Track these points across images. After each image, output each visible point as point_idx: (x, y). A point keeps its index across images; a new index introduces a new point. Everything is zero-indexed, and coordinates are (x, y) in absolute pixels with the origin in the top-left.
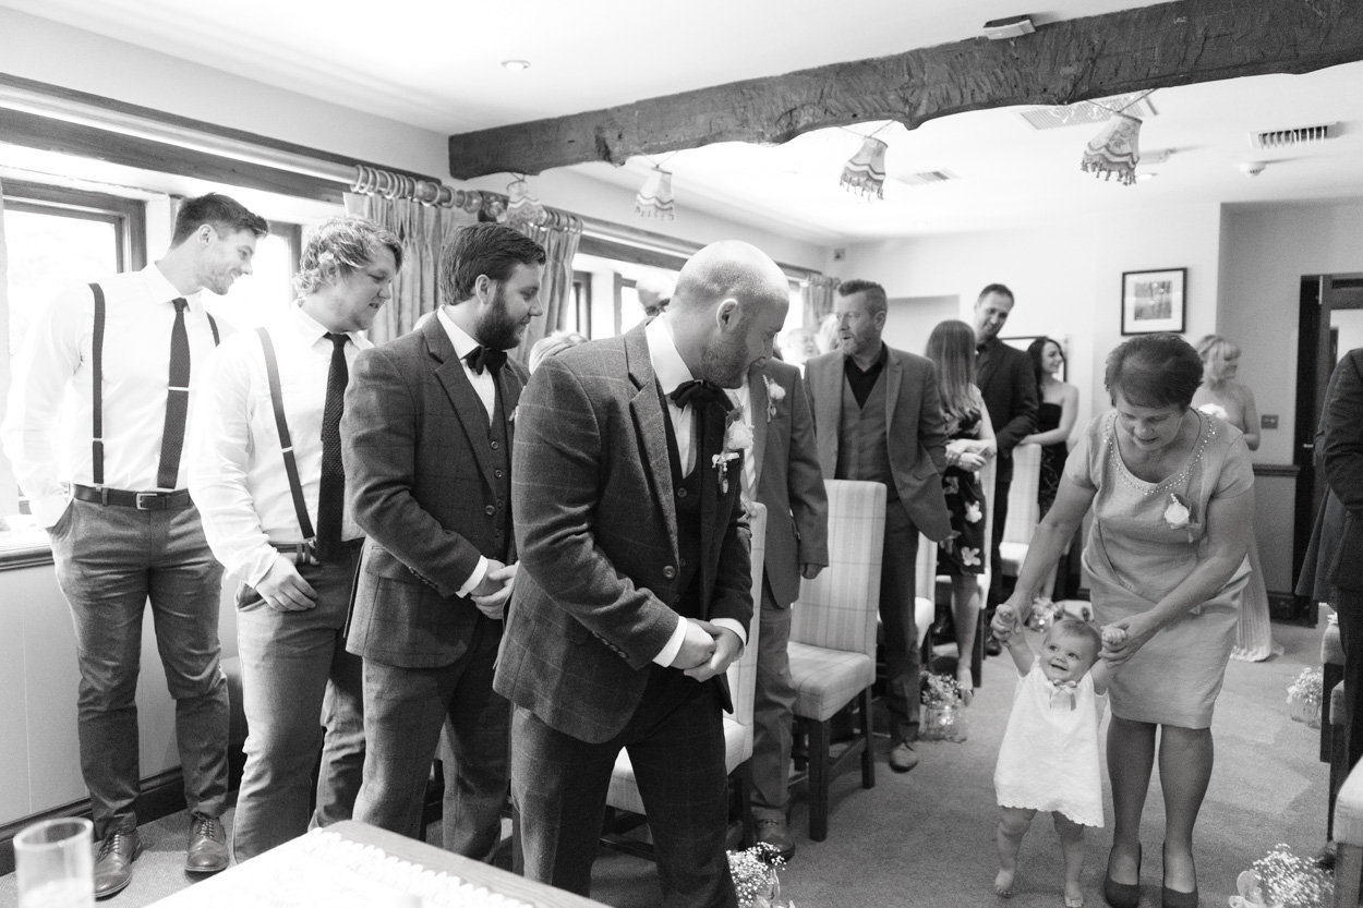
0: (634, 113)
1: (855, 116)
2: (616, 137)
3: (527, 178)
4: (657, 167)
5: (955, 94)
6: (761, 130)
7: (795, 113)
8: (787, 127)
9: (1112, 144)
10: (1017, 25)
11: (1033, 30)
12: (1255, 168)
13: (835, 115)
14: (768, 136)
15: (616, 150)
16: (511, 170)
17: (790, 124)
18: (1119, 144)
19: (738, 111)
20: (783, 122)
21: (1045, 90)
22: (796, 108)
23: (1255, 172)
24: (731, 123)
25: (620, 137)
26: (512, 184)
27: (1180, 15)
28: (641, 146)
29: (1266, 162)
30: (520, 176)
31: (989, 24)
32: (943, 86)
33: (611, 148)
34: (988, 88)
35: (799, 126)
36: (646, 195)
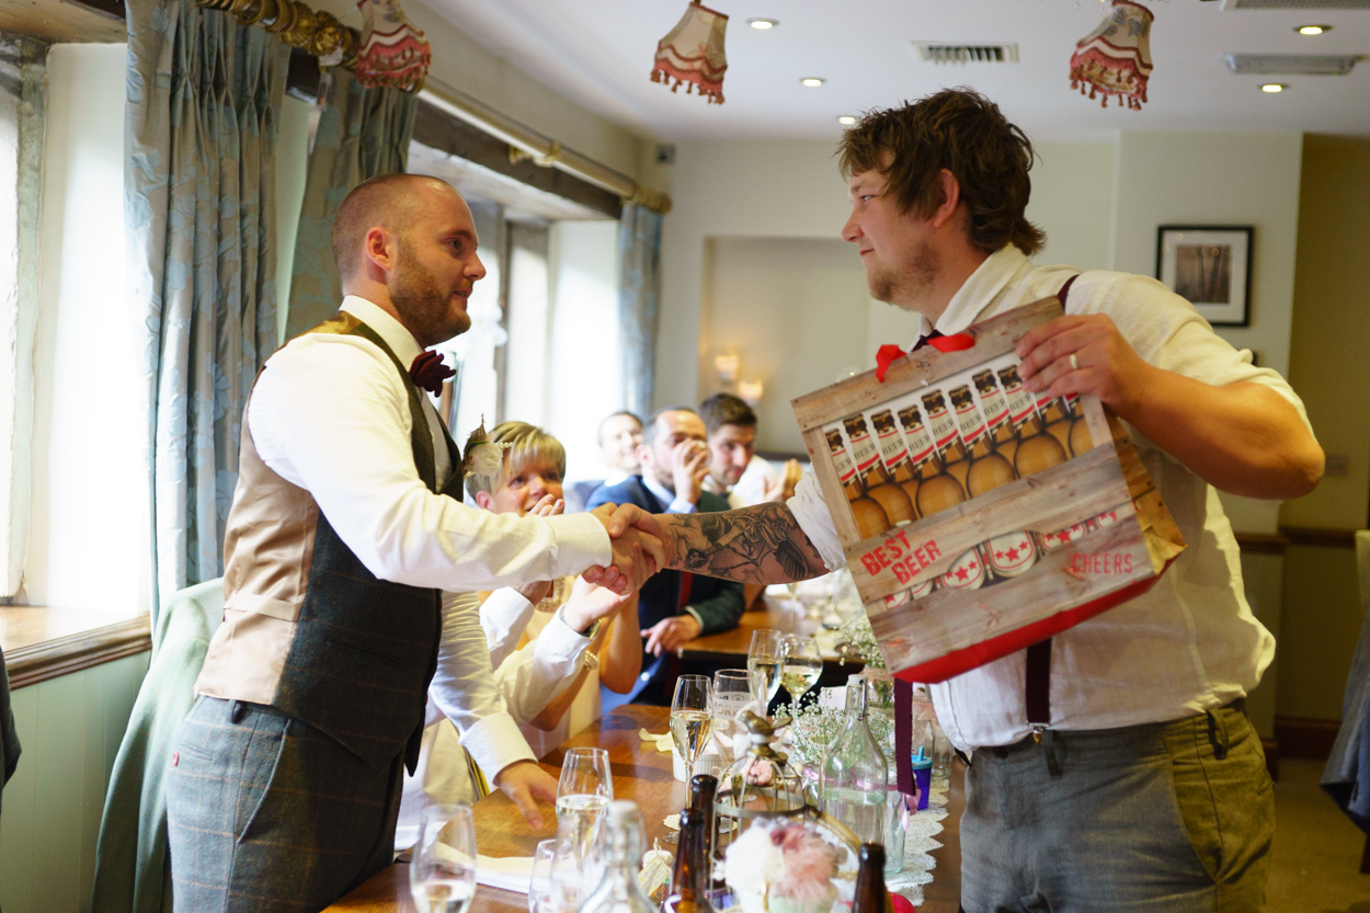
36: (683, 54)
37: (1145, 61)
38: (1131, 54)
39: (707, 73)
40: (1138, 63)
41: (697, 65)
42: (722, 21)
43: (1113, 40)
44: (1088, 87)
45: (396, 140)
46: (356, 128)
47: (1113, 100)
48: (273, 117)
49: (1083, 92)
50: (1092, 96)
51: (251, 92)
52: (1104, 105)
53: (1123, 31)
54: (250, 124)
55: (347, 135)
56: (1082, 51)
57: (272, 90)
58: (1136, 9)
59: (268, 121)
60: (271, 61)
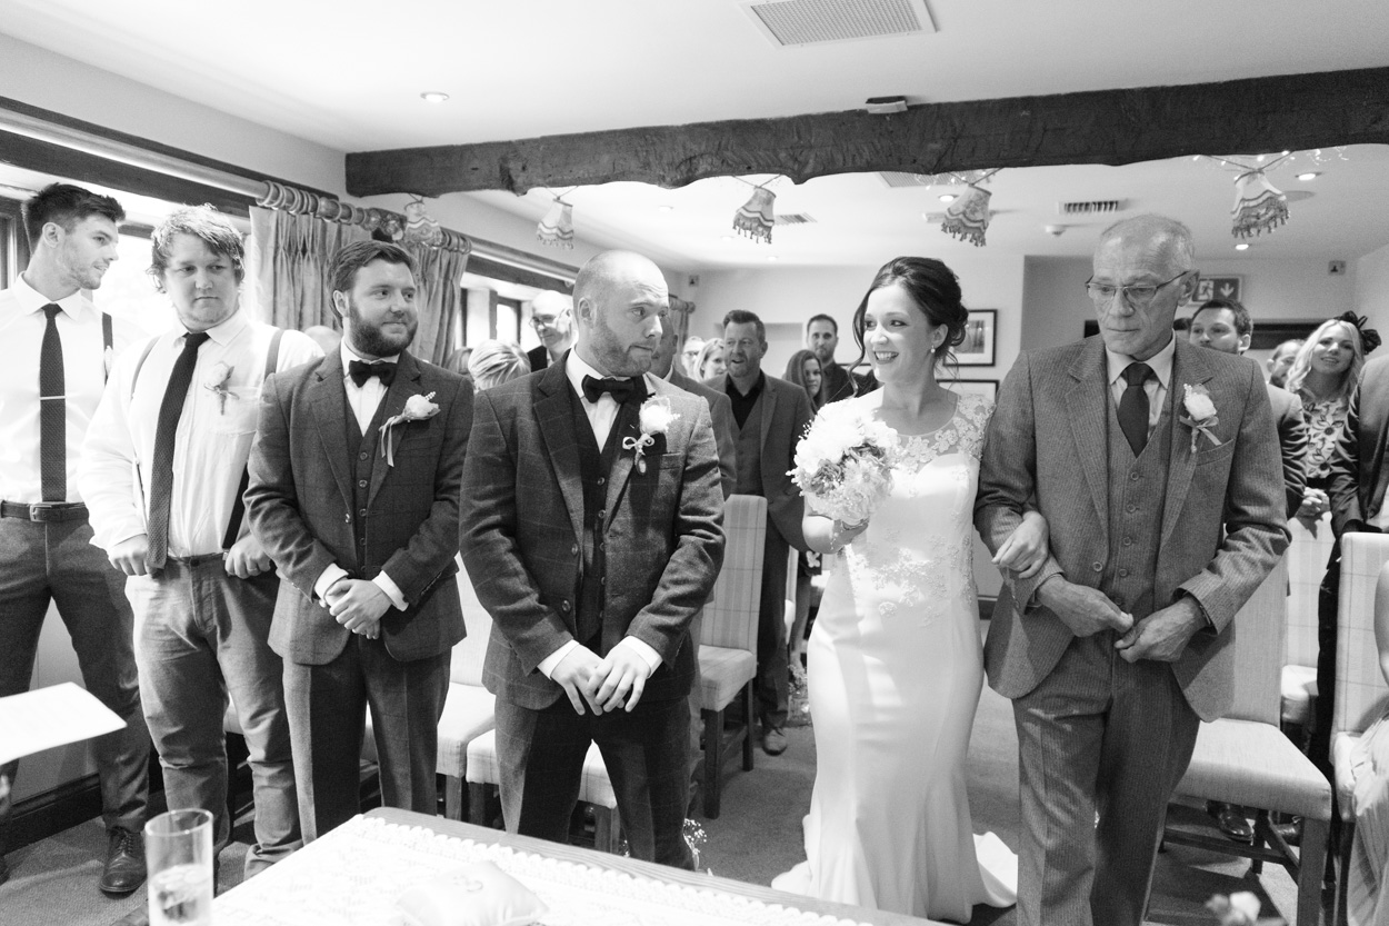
0: (538, 148)
1: (749, 168)
2: (520, 168)
3: (426, 199)
4: (559, 198)
5: (839, 157)
6: (662, 173)
7: (695, 161)
8: (687, 173)
9: (968, 211)
10: (894, 104)
11: (905, 109)
12: (1058, 230)
13: (731, 166)
14: (668, 179)
15: (519, 180)
16: (409, 192)
17: (690, 170)
18: (974, 211)
19: (640, 155)
20: (683, 167)
21: (915, 161)
22: (695, 157)
23: (1057, 234)
24: (634, 165)
25: (524, 168)
26: (410, 204)
27: (1025, 108)
28: (545, 178)
29: (1065, 226)
30: (419, 197)
31: (871, 101)
32: (829, 149)
33: (514, 178)
34: (866, 155)
35: (697, 173)
36: (547, 225)
37: (768, 218)
38: (758, 215)
39: (560, 234)
40: (762, 219)
41: (555, 231)
42: (568, 208)
43: (748, 208)
45: (450, 272)
47: (761, 239)
53: (756, 202)
56: (737, 214)
58: (765, 192)
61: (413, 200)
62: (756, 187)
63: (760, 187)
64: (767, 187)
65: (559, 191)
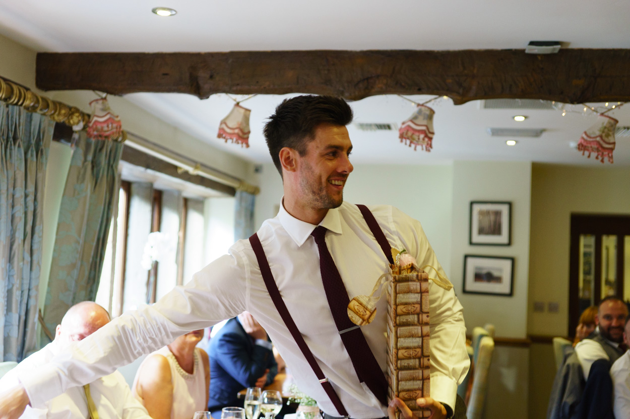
0: (227, 61)
1: (418, 89)
2: (208, 76)
3: (111, 98)
4: (239, 104)
5: (498, 85)
6: (341, 89)
7: (371, 81)
9: (604, 135)
10: (550, 47)
11: (557, 51)
15: (206, 87)
16: (94, 89)
18: (608, 135)
19: (322, 72)
20: (361, 85)
21: (562, 93)
22: (372, 78)
26: (97, 100)
30: (104, 95)
31: (532, 43)
32: (489, 78)
33: (201, 85)
34: (521, 85)
35: (373, 91)
36: (231, 126)
37: (431, 131)
38: (424, 128)
39: (241, 134)
40: (427, 132)
42: (248, 112)
43: (417, 122)
44: (408, 142)
45: (112, 162)
46: (90, 157)
47: (419, 147)
48: (44, 152)
49: (406, 144)
50: (410, 146)
51: (33, 142)
52: (415, 149)
53: (421, 118)
54: (32, 155)
55: (85, 160)
56: (404, 126)
57: (44, 140)
58: (427, 109)
59: (42, 154)
60: (44, 128)
61: (99, 98)
62: (418, 105)
63: (422, 105)
64: (429, 105)
65: (239, 97)
